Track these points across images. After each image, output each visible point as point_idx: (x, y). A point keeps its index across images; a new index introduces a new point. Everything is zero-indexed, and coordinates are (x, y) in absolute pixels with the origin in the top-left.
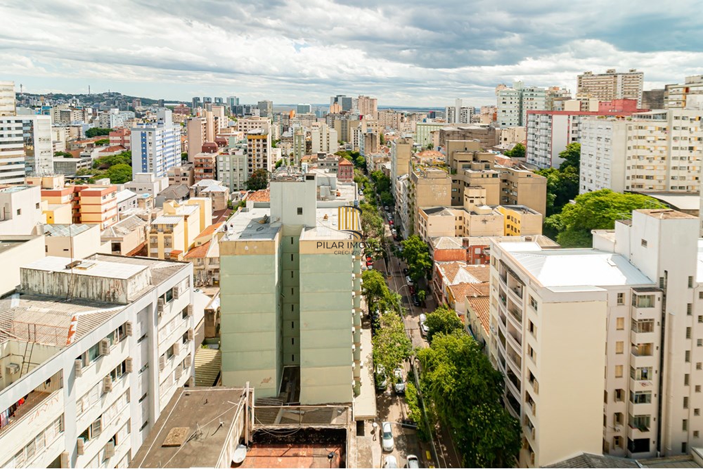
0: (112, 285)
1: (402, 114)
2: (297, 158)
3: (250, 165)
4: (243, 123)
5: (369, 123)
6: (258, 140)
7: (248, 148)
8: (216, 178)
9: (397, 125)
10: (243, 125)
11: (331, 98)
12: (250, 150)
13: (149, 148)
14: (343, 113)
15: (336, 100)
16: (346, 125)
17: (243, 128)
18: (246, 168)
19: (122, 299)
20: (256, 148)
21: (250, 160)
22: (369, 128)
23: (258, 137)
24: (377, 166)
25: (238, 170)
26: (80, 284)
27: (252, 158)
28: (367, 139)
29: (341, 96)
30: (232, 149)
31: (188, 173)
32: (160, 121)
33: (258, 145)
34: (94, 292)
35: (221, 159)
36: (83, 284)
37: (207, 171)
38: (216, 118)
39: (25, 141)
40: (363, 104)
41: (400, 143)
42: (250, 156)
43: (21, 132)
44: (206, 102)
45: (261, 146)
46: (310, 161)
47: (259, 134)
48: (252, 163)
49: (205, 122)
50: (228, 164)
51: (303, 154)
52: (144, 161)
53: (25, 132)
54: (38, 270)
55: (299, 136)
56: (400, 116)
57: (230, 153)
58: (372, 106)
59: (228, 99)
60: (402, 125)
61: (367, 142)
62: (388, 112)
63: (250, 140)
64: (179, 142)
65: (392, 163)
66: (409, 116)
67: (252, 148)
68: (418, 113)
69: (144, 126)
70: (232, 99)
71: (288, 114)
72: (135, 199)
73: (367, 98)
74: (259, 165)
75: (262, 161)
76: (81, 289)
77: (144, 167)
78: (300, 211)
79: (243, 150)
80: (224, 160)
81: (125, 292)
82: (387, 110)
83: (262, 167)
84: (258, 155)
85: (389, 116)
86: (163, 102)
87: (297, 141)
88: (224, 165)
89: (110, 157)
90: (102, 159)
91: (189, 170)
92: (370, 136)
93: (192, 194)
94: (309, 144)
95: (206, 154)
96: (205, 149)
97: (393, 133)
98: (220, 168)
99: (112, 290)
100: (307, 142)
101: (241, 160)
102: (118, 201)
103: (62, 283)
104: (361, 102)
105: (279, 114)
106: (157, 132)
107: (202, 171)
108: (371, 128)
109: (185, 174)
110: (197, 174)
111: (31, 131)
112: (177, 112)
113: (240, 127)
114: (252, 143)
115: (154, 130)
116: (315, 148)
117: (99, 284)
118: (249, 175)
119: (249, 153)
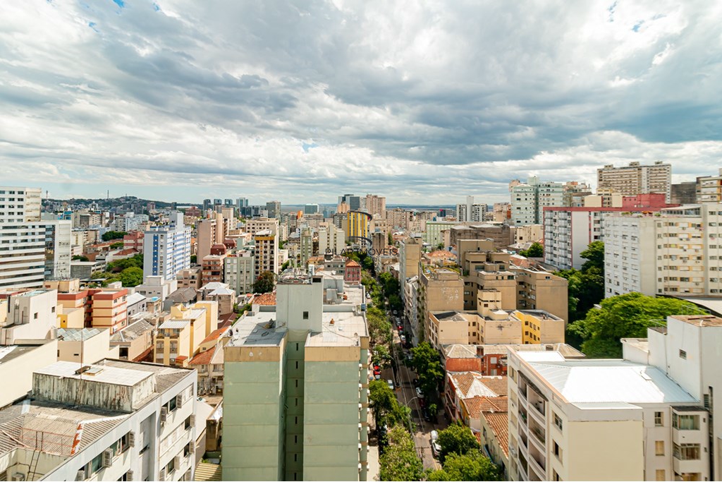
0: (118, 392)
1: (411, 213)
2: (304, 259)
3: (257, 268)
4: (251, 224)
5: (377, 222)
6: (266, 242)
7: (256, 249)
8: (223, 281)
9: (406, 224)
10: (251, 226)
11: (339, 197)
12: (258, 252)
13: (160, 251)
15: (344, 199)
17: (251, 230)
18: (253, 270)
19: (126, 407)
20: (264, 249)
21: (257, 262)
22: (377, 228)
23: (265, 238)
24: (385, 267)
25: (245, 272)
26: (87, 390)
27: (259, 260)
28: (375, 239)
29: (348, 195)
30: (240, 251)
31: (196, 275)
32: (172, 224)
33: (266, 247)
34: (100, 399)
35: (229, 261)
36: (90, 390)
37: (214, 274)
38: (226, 220)
39: (46, 245)
40: (372, 202)
41: (409, 243)
42: (257, 257)
43: (43, 236)
44: (217, 204)
45: (269, 247)
46: (317, 262)
47: (267, 235)
48: (259, 265)
49: (215, 224)
50: (235, 267)
51: (309, 255)
52: (155, 264)
53: (48, 236)
54: (49, 376)
55: (306, 237)
56: (409, 214)
57: (238, 255)
58: (380, 205)
59: (237, 200)
60: (410, 224)
61: (376, 243)
62: (397, 211)
63: (258, 242)
64: (189, 245)
65: (401, 264)
67: (259, 249)
68: (428, 212)
69: (157, 229)
70: (242, 201)
71: (296, 215)
72: (144, 302)
73: (376, 197)
74: (265, 267)
75: (269, 263)
76: (88, 396)
77: (155, 269)
78: (306, 315)
79: (250, 252)
80: (232, 262)
81: (130, 399)
82: (396, 209)
83: (268, 269)
84: (265, 257)
85: (397, 215)
86: (176, 204)
87: (304, 242)
88: (232, 267)
89: (123, 260)
90: (116, 262)
91: (197, 272)
92: (378, 236)
93: (200, 297)
94: (316, 245)
95: (214, 256)
96: (214, 251)
97: (401, 233)
98: (227, 270)
99: (118, 397)
100: (314, 243)
101: (249, 262)
102: (128, 304)
103: (71, 389)
104: (369, 200)
105: (287, 215)
106: (169, 235)
107: (209, 273)
108: (379, 227)
109: (193, 277)
110: (205, 276)
111: (53, 236)
112: (188, 215)
113: (249, 228)
114: (259, 244)
115: (166, 232)
116: (322, 249)
117: (105, 390)
118: (256, 277)
119: (256, 254)
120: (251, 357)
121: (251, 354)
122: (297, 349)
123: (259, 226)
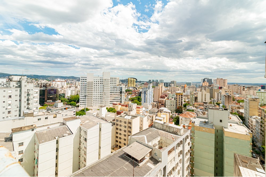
0: (176, 130)
1: (244, 87)
2: (191, 103)
3: (176, 104)
4: (171, 89)
5: (226, 90)
6: (180, 95)
7: (176, 98)
8: (165, 107)
9: (240, 92)
10: (171, 90)
11: (202, 79)
12: (177, 99)
13: (146, 96)
14: (210, 86)
15: (204, 80)
16: (212, 91)
17: (171, 91)
18: (175, 105)
19: (179, 134)
20: (179, 98)
21: (176, 102)
22: (226, 93)
23: (179, 94)
24: (234, 110)
25: (172, 105)
26: (168, 128)
27: (177, 101)
28: (226, 97)
29: (206, 78)
30: (170, 98)
31: (156, 105)
32: (149, 88)
33: (179, 97)
34: (172, 130)
35: (167, 101)
36: (169, 128)
37: (162, 105)
38: (162, 87)
39: (120, 92)
40: (220, 82)
41: (251, 100)
42: (176, 101)
43: (120, 90)
44: (153, 82)
45: (181, 97)
46: (198, 105)
47: (180, 93)
48: (177, 103)
49: (159, 88)
50: (169, 103)
51: (194, 102)
52: (145, 100)
54: (158, 123)
55: (192, 95)
56: (242, 88)
57: (170, 99)
58: (224, 83)
59: (160, 80)
60: (244, 92)
61: (226, 99)
62: (235, 85)
63: (177, 95)
64: (153, 95)
65: (246, 110)
66: (249, 88)
67: (177, 98)
68: (255, 86)
69: (145, 89)
70: (161, 80)
71: (184, 86)
72: (146, 110)
73: (222, 79)
74: (179, 104)
75: (181, 103)
76: (168, 129)
77: (145, 101)
78: (221, 121)
79: (174, 98)
80: (168, 101)
81: (180, 132)
82: (234, 84)
83: (180, 105)
84: (179, 101)
85: (236, 88)
86: (140, 81)
87: (191, 96)
88: (168, 103)
89: (133, 98)
90: (131, 98)
91: (157, 104)
92: (228, 96)
93: (159, 111)
94: (196, 98)
95: (162, 99)
96: (161, 97)
97: (238, 96)
98: (166, 104)
99: (176, 131)
100: (195, 97)
101: (174, 102)
102: (143, 110)
103: (163, 127)
104: (218, 81)
105: (181, 86)
106: (148, 91)
107: (161, 104)
108: (227, 93)
109: (155, 105)
110: (159, 105)
111: (122, 90)
112: (145, 85)
113: (170, 90)
114: (177, 96)
115: (148, 90)
116: (199, 99)
117: (173, 129)
118: (176, 108)
119: (176, 99)
120: (204, 131)
121: (204, 129)
122: (217, 132)
123: (173, 90)
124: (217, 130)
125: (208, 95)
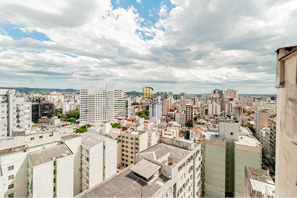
0: (187, 144)
1: (254, 98)
2: (202, 116)
3: (186, 117)
5: (237, 102)
6: (190, 108)
7: (186, 111)
8: (175, 121)
9: (251, 103)
10: (180, 102)
11: (212, 91)
12: (187, 112)
13: (154, 109)
14: (221, 98)
15: (215, 91)
16: (223, 103)
17: (180, 103)
18: (185, 118)
19: (189, 149)
20: (189, 111)
21: (186, 116)
22: (237, 104)
23: (189, 107)
24: (244, 123)
25: (182, 119)
26: (178, 143)
27: (187, 115)
29: (217, 90)
31: (166, 118)
32: (157, 100)
33: (190, 110)
34: (182, 145)
35: (176, 114)
36: (179, 143)
37: (171, 118)
38: (171, 99)
39: (126, 106)
40: (230, 93)
41: (261, 112)
42: (186, 114)
44: (162, 94)
46: (209, 118)
47: (190, 106)
48: (187, 116)
49: (168, 101)
50: (179, 116)
51: (204, 114)
52: (153, 114)
53: (126, 103)
54: (167, 137)
55: (203, 107)
56: (253, 99)
57: (180, 112)
58: (235, 94)
60: (254, 104)
61: (237, 111)
62: (245, 97)
63: (187, 108)
64: (161, 108)
65: (256, 121)
66: (259, 99)
68: (265, 97)
70: (170, 92)
71: (194, 98)
72: (154, 125)
73: (232, 90)
74: (190, 118)
75: (191, 116)
76: (178, 144)
77: (153, 115)
78: (232, 134)
79: (184, 111)
80: (178, 115)
81: (190, 147)
82: (245, 96)
84: (190, 114)
85: (246, 99)
87: (202, 109)
88: (178, 117)
89: (140, 112)
90: (138, 112)
92: (238, 108)
93: (169, 126)
94: (207, 111)
95: (171, 112)
96: (171, 111)
97: (249, 107)
98: (176, 118)
99: (187, 146)
101: (184, 115)
102: (151, 125)
103: (173, 142)
104: (229, 92)
105: (191, 98)
107: (170, 118)
108: (238, 104)
109: (164, 119)
110: (168, 119)
114: (187, 109)
116: (210, 112)
117: (183, 144)
118: (186, 121)
119: (186, 113)
120: (215, 144)
122: (228, 145)
123: (183, 102)
124: (228, 143)
125: (219, 107)
